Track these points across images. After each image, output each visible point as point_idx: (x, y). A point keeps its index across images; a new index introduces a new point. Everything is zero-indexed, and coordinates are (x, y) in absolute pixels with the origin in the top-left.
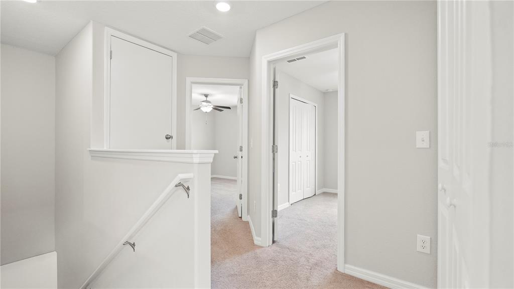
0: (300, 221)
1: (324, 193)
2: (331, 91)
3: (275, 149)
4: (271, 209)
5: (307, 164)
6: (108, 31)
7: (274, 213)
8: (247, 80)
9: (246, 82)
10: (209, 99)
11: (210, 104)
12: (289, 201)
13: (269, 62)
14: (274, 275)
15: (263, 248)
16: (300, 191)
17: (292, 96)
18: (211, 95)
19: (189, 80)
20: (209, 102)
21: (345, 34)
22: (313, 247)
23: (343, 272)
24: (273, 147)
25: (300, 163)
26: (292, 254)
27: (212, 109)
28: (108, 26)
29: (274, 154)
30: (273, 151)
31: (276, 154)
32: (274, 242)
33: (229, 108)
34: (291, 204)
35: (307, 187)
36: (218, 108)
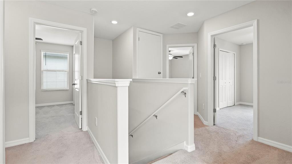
0: (227, 117)
1: (241, 105)
2: (245, 44)
3: (215, 78)
4: (213, 108)
5: (230, 87)
6: (138, 29)
7: (215, 111)
8: (196, 44)
9: (196, 45)
10: (171, 53)
11: (172, 55)
12: (219, 107)
13: (212, 36)
14: (218, 137)
15: (209, 127)
16: (225, 102)
17: (220, 49)
18: (172, 51)
19: (168, 46)
20: (171, 54)
21: (258, 20)
22: (237, 129)
23: (257, 141)
24: (214, 77)
25: (225, 86)
26: (226, 131)
27: (172, 58)
28: (137, 27)
29: (214, 81)
30: (214, 79)
31: (215, 81)
32: (214, 125)
33: (182, 57)
34: (220, 109)
35: (230, 100)
36: (175, 57)
